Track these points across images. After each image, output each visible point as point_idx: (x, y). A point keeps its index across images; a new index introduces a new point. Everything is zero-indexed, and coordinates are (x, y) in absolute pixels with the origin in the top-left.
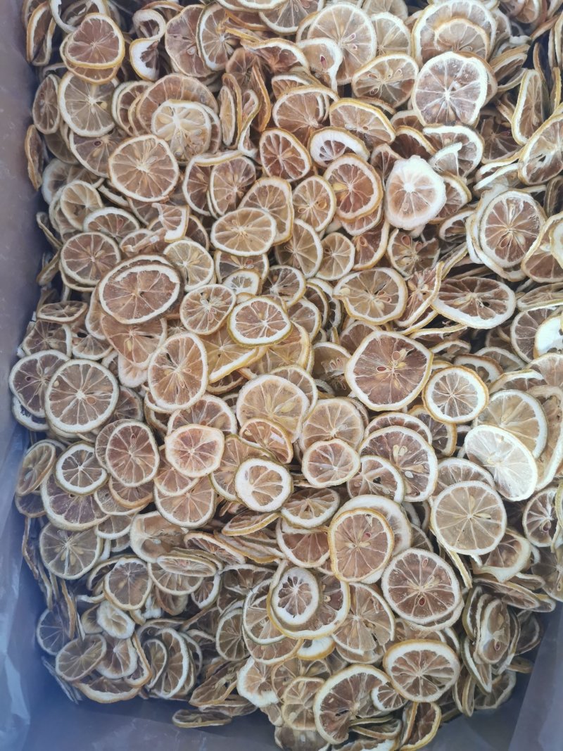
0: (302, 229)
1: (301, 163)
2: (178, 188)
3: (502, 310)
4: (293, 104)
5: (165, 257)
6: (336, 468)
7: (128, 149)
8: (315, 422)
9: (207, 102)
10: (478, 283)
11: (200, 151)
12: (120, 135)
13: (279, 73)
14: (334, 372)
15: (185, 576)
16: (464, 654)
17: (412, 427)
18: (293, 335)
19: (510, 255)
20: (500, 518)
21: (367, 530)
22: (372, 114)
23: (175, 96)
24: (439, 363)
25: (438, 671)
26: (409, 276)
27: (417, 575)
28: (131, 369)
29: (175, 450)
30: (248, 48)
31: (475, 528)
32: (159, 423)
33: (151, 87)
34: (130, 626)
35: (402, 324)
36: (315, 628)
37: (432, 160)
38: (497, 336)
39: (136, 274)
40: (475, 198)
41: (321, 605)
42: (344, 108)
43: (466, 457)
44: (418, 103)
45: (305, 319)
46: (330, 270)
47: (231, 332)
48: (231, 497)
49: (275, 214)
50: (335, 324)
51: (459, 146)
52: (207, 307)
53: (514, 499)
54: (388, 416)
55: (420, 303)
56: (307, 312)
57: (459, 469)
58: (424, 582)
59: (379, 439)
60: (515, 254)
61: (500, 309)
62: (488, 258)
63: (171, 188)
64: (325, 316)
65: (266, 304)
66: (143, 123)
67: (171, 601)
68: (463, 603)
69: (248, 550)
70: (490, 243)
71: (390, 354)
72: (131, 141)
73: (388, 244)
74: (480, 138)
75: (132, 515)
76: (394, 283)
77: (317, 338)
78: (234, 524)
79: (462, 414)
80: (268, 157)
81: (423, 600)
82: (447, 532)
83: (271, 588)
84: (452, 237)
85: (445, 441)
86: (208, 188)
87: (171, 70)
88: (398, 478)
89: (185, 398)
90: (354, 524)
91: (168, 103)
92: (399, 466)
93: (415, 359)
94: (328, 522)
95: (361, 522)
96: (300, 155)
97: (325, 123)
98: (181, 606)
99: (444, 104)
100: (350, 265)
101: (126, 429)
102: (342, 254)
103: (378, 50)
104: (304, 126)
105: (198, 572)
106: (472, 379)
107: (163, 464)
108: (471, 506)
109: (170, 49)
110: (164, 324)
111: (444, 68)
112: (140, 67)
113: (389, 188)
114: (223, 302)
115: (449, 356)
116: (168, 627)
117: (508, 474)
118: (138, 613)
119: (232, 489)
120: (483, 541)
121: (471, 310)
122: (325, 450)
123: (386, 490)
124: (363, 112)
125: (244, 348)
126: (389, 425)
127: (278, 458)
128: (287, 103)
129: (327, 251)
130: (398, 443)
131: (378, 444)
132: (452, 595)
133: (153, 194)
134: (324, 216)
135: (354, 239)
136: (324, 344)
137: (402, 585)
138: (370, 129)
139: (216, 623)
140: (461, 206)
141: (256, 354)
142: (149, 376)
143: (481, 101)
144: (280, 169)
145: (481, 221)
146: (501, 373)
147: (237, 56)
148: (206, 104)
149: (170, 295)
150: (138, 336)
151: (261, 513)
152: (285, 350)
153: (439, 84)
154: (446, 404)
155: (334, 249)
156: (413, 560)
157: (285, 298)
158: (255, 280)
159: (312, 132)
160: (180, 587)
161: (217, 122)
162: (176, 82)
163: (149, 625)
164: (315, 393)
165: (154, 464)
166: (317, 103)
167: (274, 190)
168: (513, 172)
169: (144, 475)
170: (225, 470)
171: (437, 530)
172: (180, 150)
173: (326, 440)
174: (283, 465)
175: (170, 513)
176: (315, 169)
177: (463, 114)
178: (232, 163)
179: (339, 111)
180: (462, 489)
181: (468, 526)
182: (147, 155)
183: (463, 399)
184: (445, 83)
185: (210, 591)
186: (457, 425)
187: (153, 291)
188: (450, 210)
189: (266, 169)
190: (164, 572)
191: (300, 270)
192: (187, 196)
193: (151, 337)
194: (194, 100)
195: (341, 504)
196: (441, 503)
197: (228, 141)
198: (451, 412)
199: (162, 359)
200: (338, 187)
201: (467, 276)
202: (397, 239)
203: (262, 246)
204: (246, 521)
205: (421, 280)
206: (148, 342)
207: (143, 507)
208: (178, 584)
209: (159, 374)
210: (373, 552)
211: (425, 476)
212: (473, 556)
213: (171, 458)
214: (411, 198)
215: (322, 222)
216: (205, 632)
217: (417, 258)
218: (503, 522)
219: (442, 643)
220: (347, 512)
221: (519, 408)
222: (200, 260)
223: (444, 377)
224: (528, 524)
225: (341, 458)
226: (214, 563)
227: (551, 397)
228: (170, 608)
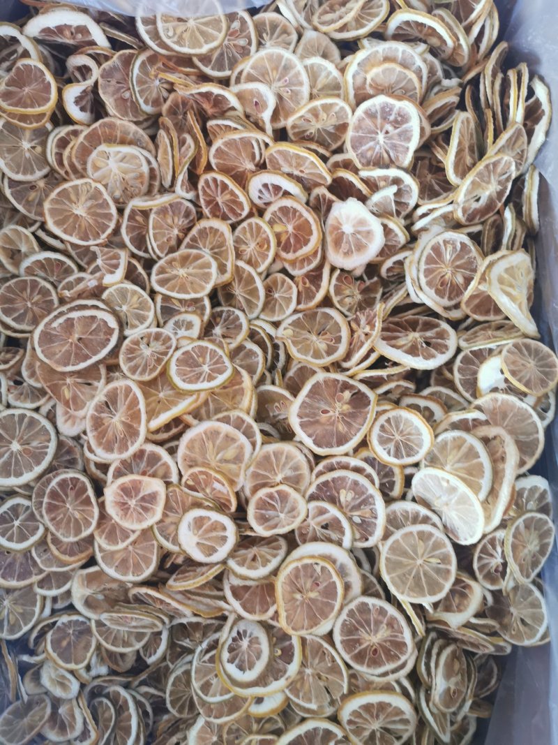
0: (244, 270)
1: (240, 205)
2: (117, 231)
3: (444, 350)
4: (229, 148)
5: (103, 301)
6: (282, 516)
7: (64, 194)
8: (259, 468)
9: (144, 145)
10: (420, 322)
11: (139, 193)
12: (56, 179)
13: (214, 117)
14: (279, 415)
15: (131, 632)
16: (420, 704)
17: (358, 470)
18: (236, 378)
19: (450, 294)
20: (449, 563)
21: (316, 579)
22: (307, 158)
23: (111, 140)
24: (383, 405)
25: (394, 722)
26: (351, 316)
27: (369, 624)
28: (70, 417)
29: (115, 502)
30: (182, 92)
31: (425, 574)
32: (98, 473)
33: (86, 131)
34: (75, 686)
35: (345, 365)
36: (265, 685)
37: (369, 202)
38: (441, 376)
39: (73, 319)
40: (413, 238)
41: (272, 659)
42: (279, 152)
43: (414, 500)
44: (353, 147)
45: (249, 361)
46: (273, 311)
47: (171, 378)
48: (175, 549)
49: (216, 256)
50: (280, 364)
51: (394, 189)
52: (147, 352)
53: (463, 542)
54: (334, 460)
55: (362, 344)
56: (251, 353)
57: (407, 512)
58: (376, 631)
59: (326, 484)
60: (455, 293)
61: (442, 348)
62: (429, 298)
63: (109, 231)
64: (269, 357)
65: (207, 348)
66: (79, 167)
67: (119, 657)
68: (416, 652)
69: (194, 604)
70: (429, 284)
71: (333, 396)
72: (66, 185)
73: (329, 284)
74: (414, 180)
75: (73, 570)
76: (336, 324)
77: (262, 380)
78: (180, 576)
79: (408, 455)
80: (208, 199)
81: (375, 651)
82: (397, 579)
83: (221, 641)
84: (394, 276)
85: (392, 484)
86: (148, 231)
87: (107, 114)
88: (345, 524)
89: (124, 447)
90: (302, 573)
91: (103, 147)
92: (347, 511)
93: (359, 401)
94: (275, 572)
95: (309, 570)
96: (238, 197)
97: (262, 166)
98: (130, 662)
99: (378, 147)
100: (293, 305)
101: (64, 481)
102: (285, 295)
103: (311, 94)
104: (241, 170)
105: (144, 627)
106: (416, 420)
107: (103, 516)
108: (420, 551)
109: (104, 93)
110: (103, 371)
111: (377, 112)
112: (74, 111)
113: (328, 229)
114: (164, 347)
115: (394, 396)
116: (116, 685)
117: (456, 518)
118: (83, 673)
119: (175, 541)
120: (434, 587)
121: (413, 351)
122: (271, 496)
123: (334, 536)
124: (298, 156)
125: (185, 395)
126: (335, 469)
127: (221, 507)
128: (223, 147)
129: (270, 291)
130: (345, 488)
131: (325, 489)
132: (404, 644)
133: (90, 237)
134: (265, 257)
135: (296, 279)
136: (268, 387)
137: (354, 635)
138: (306, 173)
139: (167, 678)
140: (400, 246)
141: (196, 400)
142: (88, 425)
143: (414, 144)
144: (219, 210)
145: (419, 262)
146: (446, 412)
147: (173, 100)
148: (143, 148)
149: (109, 340)
150: (76, 384)
151: (206, 564)
152: (227, 395)
153: (373, 128)
154: (392, 446)
155: (276, 290)
156: (364, 608)
157: (228, 340)
158: (197, 322)
159: (249, 175)
160: (126, 644)
161: (155, 165)
162: (112, 126)
163: (96, 683)
164: (259, 438)
165: (93, 517)
166: (253, 148)
167: (215, 231)
168: (449, 213)
169: (83, 528)
170: (168, 520)
171: (386, 578)
172: (118, 194)
173: (272, 487)
174: (227, 515)
175: (111, 567)
176: (254, 210)
177: (397, 156)
178: (171, 205)
179: (275, 155)
180: (411, 533)
181: (418, 573)
182: (83, 199)
183: (409, 440)
184: (379, 127)
185: (158, 646)
186: (404, 467)
187: (90, 337)
188: (389, 250)
189: (206, 211)
190: (109, 628)
191: (243, 311)
192: (127, 239)
193: (89, 384)
194: (130, 143)
195: (288, 553)
196: (390, 549)
197: (167, 183)
198: (398, 454)
199: (101, 407)
200: (278, 228)
201: (409, 315)
202: (339, 279)
203: (203, 288)
204: (191, 573)
205: (363, 321)
206: (87, 389)
207: (84, 561)
208: (124, 641)
209: (98, 423)
210: (322, 602)
211: (373, 520)
212: (424, 604)
213: (111, 510)
214: (350, 239)
215: (263, 263)
216: (156, 688)
217: (359, 297)
218: (453, 566)
219: (397, 694)
220: (294, 561)
221: (464, 449)
222: (140, 303)
223: (389, 418)
224: (479, 568)
225: (288, 505)
226: (160, 618)
227: (495, 438)
228: (117, 665)
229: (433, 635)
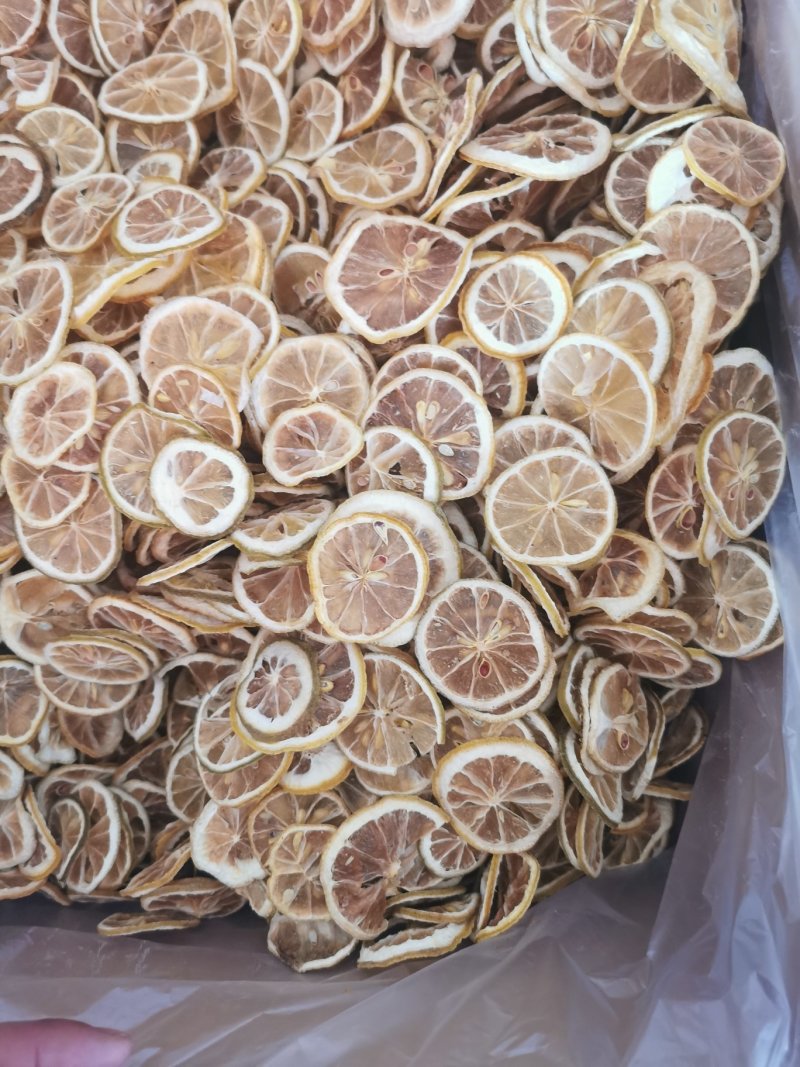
0: (252, 72)
2: (42, 31)
3: (587, 150)
5: (17, 133)
6: (321, 454)
8: (280, 377)
10: (550, 121)
14: (316, 296)
15: (105, 686)
16: (565, 757)
17: (448, 367)
18: (232, 231)
19: (596, 65)
20: (604, 506)
21: (380, 551)
24: (486, 256)
25: (524, 793)
27: (472, 623)
31: (562, 525)
34: (15, 776)
36: (306, 733)
41: (317, 697)
43: (543, 412)
45: (265, 224)
46: (306, 145)
47: (118, 242)
48: (147, 517)
49: (206, 58)
53: (625, 470)
54: (405, 354)
56: (271, 213)
57: (532, 432)
58: (485, 633)
59: (393, 396)
60: (603, 63)
63: (30, 31)
64: (302, 220)
67: (92, 736)
69: (187, 615)
70: (557, 40)
71: (400, 250)
73: (394, 78)
76: (409, 144)
79: (531, 337)
81: (486, 667)
82: (513, 533)
83: (239, 683)
85: (506, 393)
86: (91, 24)
88: (426, 458)
90: (355, 541)
92: (429, 437)
93: (444, 252)
94: (310, 543)
95: (369, 537)
98: (112, 739)
100: (337, 128)
102: (323, 113)
105: (121, 674)
108: (553, 490)
110: (19, 243)
114: (113, 200)
116: (90, 778)
118: (28, 753)
119: (148, 502)
120: (575, 543)
121: (534, 152)
122: (301, 424)
123: (409, 481)
126: (408, 369)
129: (298, 112)
130: (423, 398)
131: (392, 406)
132: (533, 650)
133: (1, 42)
134: (283, 43)
135: (339, 81)
136: (295, 248)
137: (449, 644)
145: (536, 1)
146: (591, 260)
149: (26, 191)
152: (224, 263)
154: (501, 322)
155: (309, 107)
156: (465, 600)
158: (175, 164)
160: (95, 702)
163: (56, 776)
164: (275, 323)
167: (204, 18)
170: (132, 469)
171: (494, 534)
173: (303, 407)
174: (228, 448)
175: (47, 560)
180: (538, 463)
181: (549, 521)
183: (530, 310)
185: (149, 707)
186: (523, 361)
188: (493, 8)
190: (65, 680)
191: (259, 150)
192: (59, 43)
196: (501, 490)
198: (512, 337)
201: (530, 117)
202: (409, 69)
203: (184, 107)
207: (10, 562)
208: (91, 698)
210: (392, 590)
211: (474, 449)
215: (282, 53)
216: (155, 783)
217: (446, 101)
218: (610, 511)
219: (527, 742)
220: (340, 520)
221: (624, 305)
222: (81, 136)
223: (495, 275)
224: (655, 518)
225: (332, 436)
226: (140, 650)
227: (677, 283)
228: (89, 745)
229: (583, 650)
